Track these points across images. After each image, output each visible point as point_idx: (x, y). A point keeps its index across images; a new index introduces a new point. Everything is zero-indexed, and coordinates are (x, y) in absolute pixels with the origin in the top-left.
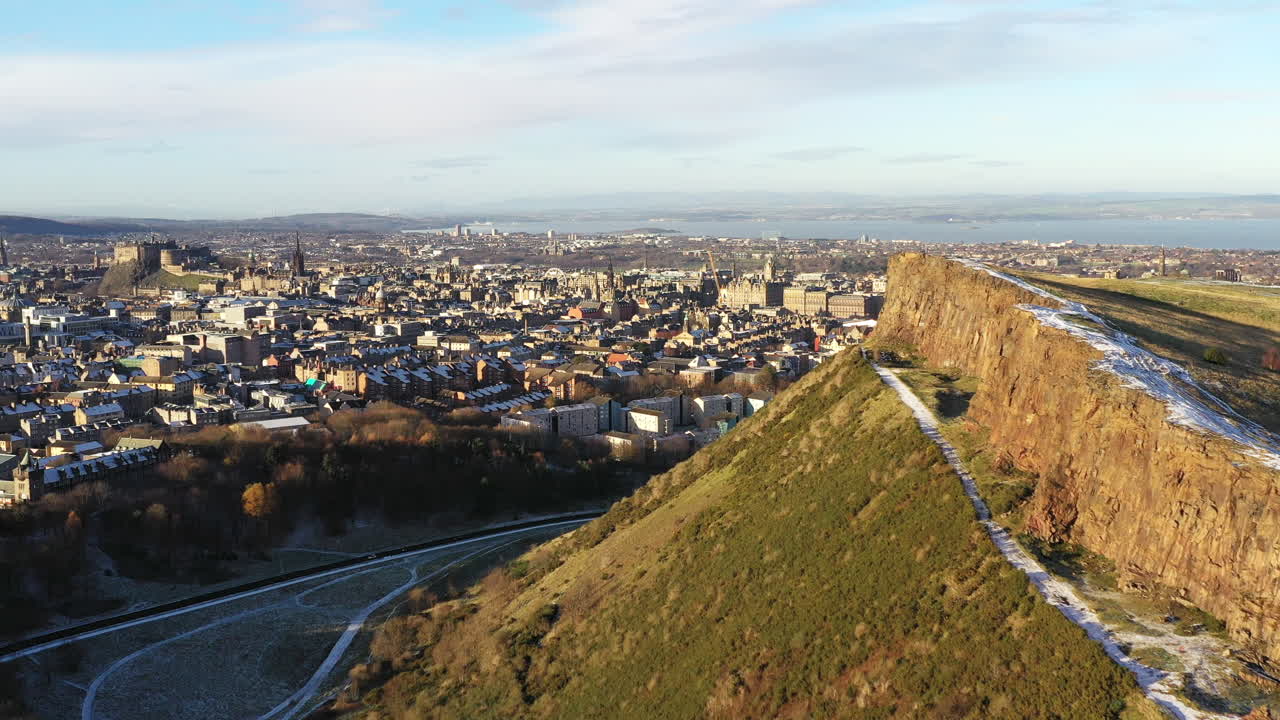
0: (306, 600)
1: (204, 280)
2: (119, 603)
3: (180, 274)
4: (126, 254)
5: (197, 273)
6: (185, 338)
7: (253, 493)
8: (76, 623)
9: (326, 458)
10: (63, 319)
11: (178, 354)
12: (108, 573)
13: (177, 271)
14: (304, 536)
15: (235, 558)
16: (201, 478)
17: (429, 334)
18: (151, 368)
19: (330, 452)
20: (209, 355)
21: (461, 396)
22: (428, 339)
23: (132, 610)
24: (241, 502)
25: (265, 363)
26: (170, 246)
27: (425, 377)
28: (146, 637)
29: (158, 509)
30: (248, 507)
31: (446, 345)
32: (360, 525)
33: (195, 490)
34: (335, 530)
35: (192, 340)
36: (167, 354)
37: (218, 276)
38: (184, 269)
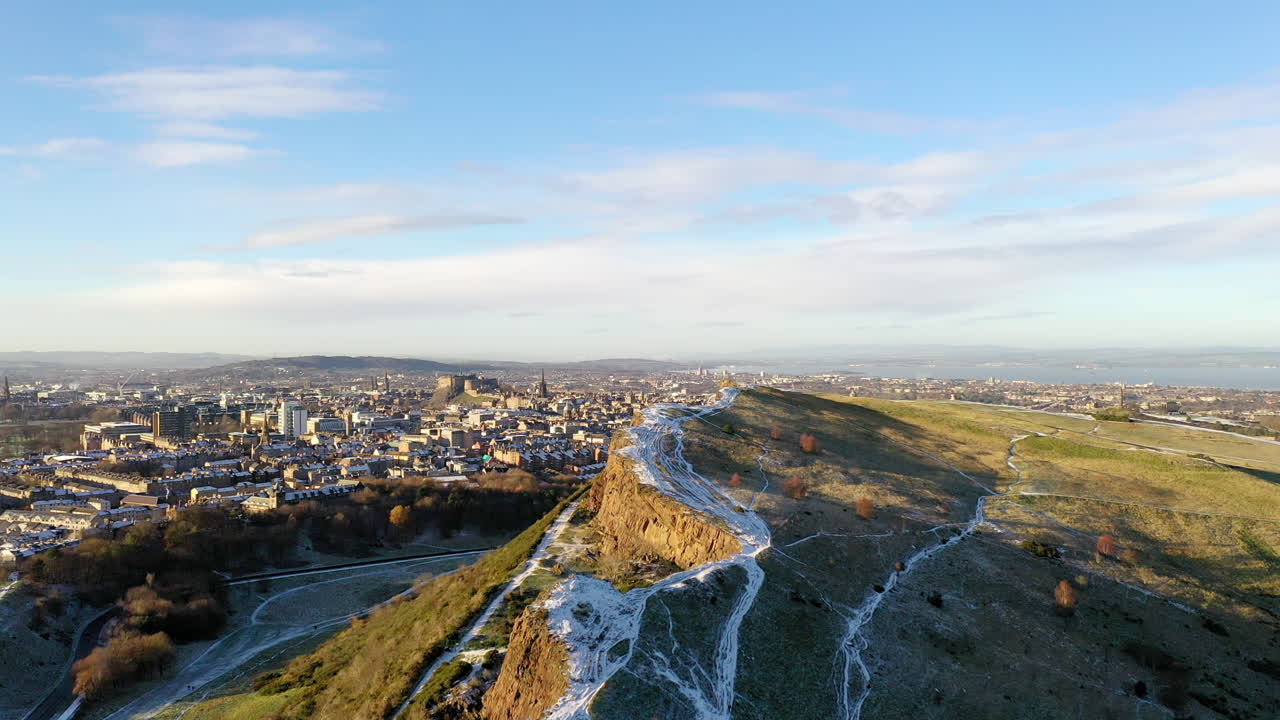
0: (409, 570)
1: (486, 400)
2: (307, 563)
3: (475, 395)
4: (444, 383)
5: (485, 395)
6: (431, 431)
7: (396, 512)
8: (280, 571)
9: (451, 495)
10: (372, 419)
11: (424, 440)
12: (308, 549)
13: (473, 393)
14: (428, 537)
15: (382, 546)
16: (372, 502)
17: (581, 432)
18: (404, 447)
19: (454, 492)
20: (443, 442)
21: (576, 469)
22: (579, 436)
23: (313, 567)
24: (388, 515)
25: (473, 447)
26: (472, 378)
27: (558, 457)
28: (312, 580)
29: (340, 516)
30: (392, 519)
31: (589, 440)
32: (463, 534)
33: (365, 507)
34: (446, 536)
35: (434, 432)
36: (416, 440)
37: (496, 397)
38: (478, 392)
